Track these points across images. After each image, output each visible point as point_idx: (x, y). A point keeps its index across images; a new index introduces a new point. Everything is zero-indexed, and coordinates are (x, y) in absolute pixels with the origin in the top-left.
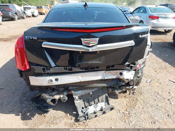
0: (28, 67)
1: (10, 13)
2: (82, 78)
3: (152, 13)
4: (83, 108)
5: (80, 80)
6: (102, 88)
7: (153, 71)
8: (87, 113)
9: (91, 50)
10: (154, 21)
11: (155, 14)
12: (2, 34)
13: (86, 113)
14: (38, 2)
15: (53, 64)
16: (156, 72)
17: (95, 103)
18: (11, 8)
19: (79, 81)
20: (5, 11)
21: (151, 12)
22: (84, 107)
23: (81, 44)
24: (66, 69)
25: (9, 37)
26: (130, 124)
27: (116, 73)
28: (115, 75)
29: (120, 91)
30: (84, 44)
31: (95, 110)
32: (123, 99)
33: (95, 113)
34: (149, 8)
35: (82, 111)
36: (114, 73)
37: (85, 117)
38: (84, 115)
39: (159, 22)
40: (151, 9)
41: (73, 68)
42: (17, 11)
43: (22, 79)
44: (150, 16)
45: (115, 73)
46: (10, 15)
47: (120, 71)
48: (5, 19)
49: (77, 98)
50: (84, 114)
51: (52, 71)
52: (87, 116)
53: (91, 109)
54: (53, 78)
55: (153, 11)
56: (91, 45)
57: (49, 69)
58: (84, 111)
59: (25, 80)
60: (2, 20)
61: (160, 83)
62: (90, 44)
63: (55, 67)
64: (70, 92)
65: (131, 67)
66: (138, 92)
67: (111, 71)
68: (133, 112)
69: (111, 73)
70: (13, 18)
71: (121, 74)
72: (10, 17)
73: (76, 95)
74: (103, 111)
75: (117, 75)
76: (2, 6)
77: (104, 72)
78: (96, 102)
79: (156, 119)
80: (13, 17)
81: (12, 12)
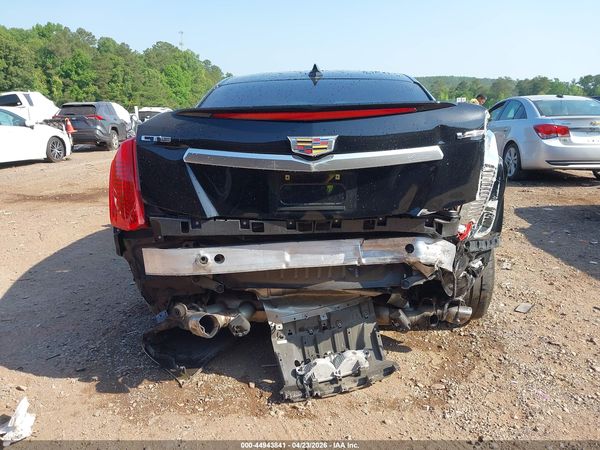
0: (141, 221)
1: (99, 127)
2: (291, 258)
3: (544, 117)
4: (297, 364)
5: (287, 264)
6: (359, 306)
7: (540, 282)
8: (310, 380)
9: (314, 166)
10: (555, 142)
11: (556, 121)
12: (69, 184)
13: (307, 378)
14: (184, 100)
15: (210, 210)
16: (552, 284)
17: (335, 351)
18: (101, 112)
19: (284, 267)
20: (85, 121)
21: (542, 115)
22: (300, 359)
23: (288, 151)
24: (247, 227)
25: (89, 192)
26: (448, 416)
27: (395, 245)
28: (392, 253)
29: (415, 318)
30: (296, 151)
31: (334, 370)
32: (432, 353)
33: (335, 380)
34: (535, 102)
35: (294, 373)
36: (387, 246)
37: (303, 391)
38: (299, 384)
39: (571, 143)
40: (540, 106)
41: (267, 225)
42: (118, 122)
43: (123, 261)
44: (539, 126)
45: (391, 246)
46: (98, 132)
47: (408, 240)
48: (81, 146)
49: (280, 327)
50: (302, 382)
51: (207, 230)
52: (311, 387)
53: (323, 368)
54: (209, 253)
55: (550, 111)
56: (315, 153)
57: (199, 226)
58: (300, 373)
59: (130, 263)
60: (72, 147)
61: (563, 314)
62: (314, 151)
63: (215, 218)
64: (259, 313)
65: (440, 228)
66: (484, 336)
67: (380, 241)
68: (462, 387)
69: (380, 246)
70: (105, 143)
71: (410, 248)
72: (95, 141)
73: (277, 319)
74: (363, 376)
75: (399, 252)
76: (77, 109)
77: (357, 242)
78: (339, 349)
79: (538, 406)
80: (106, 139)
81: (102, 126)
